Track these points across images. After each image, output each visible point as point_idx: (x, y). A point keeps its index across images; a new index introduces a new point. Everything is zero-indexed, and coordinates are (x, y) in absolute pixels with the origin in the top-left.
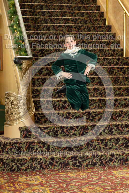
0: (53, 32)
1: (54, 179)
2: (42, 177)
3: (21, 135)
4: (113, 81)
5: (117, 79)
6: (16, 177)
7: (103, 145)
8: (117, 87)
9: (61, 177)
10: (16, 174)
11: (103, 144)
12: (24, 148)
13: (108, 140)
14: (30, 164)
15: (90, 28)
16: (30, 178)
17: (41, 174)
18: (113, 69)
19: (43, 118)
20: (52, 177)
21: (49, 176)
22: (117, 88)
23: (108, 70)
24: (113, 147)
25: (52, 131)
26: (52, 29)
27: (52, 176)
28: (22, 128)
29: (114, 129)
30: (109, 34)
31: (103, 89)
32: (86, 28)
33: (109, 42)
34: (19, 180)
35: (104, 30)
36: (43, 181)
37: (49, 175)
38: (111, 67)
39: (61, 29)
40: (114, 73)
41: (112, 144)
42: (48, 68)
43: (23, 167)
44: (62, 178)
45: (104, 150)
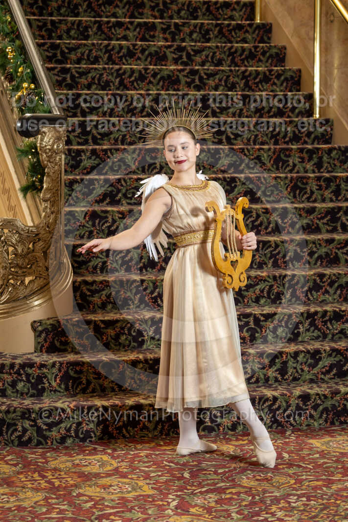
0: (101, 44)
1: (151, 461)
2: (113, 458)
3: (39, 343)
4: (289, 189)
5: (299, 184)
6: (39, 458)
7: (276, 371)
8: (301, 206)
9: (170, 456)
10: (37, 452)
11: (275, 368)
12: (53, 380)
13: (289, 357)
14: (75, 425)
15: (207, 32)
16: (81, 460)
17: (109, 451)
18: (287, 153)
19: (97, 295)
20: (142, 456)
21: (133, 455)
22: (304, 209)
23: (272, 157)
24: (303, 378)
25: (126, 332)
26: (96, 34)
27: (141, 454)
28: (40, 322)
29: (303, 326)
30: (266, 49)
31: (263, 210)
32: (196, 32)
33: (268, 73)
34: (53, 466)
35: (250, 37)
36: (121, 467)
37: (132, 453)
38: (280, 148)
39: (122, 35)
40: (288, 165)
41: (299, 367)
42: (98, 151)
43: (54, 433)
44: (173, 458)
45: (277, 384)
